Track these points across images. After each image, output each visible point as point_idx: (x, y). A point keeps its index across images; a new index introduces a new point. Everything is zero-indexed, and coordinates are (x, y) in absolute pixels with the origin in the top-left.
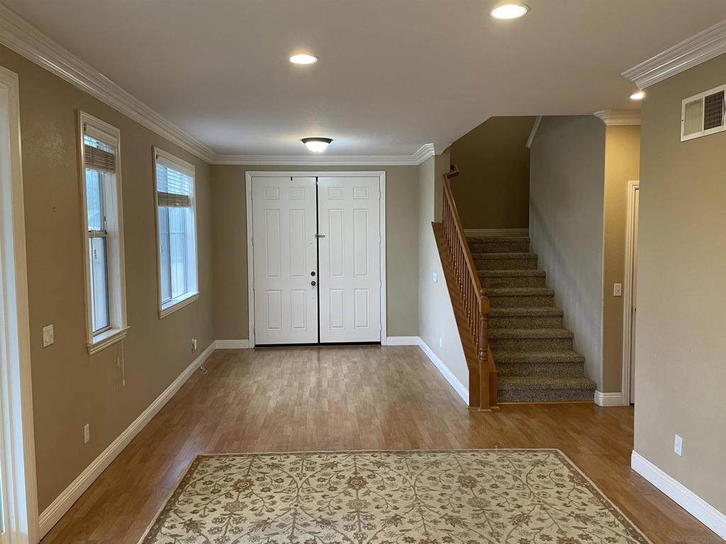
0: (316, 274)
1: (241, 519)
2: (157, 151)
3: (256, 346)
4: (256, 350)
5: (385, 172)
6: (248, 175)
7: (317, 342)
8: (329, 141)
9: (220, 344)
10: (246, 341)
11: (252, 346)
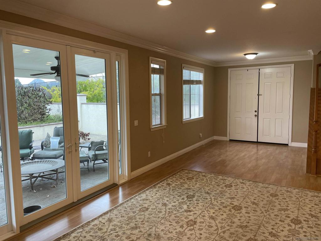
0: (257, 111)
1: (183, 186)
2: (183, 65)
3: (230, 140)
4: (230, 142)
5: (294, 64)
6: (229, 70)
7: (256, 141)
8: (256, 54)
9: (216, 138)
10: (226, 137)
11: (228, 140)
